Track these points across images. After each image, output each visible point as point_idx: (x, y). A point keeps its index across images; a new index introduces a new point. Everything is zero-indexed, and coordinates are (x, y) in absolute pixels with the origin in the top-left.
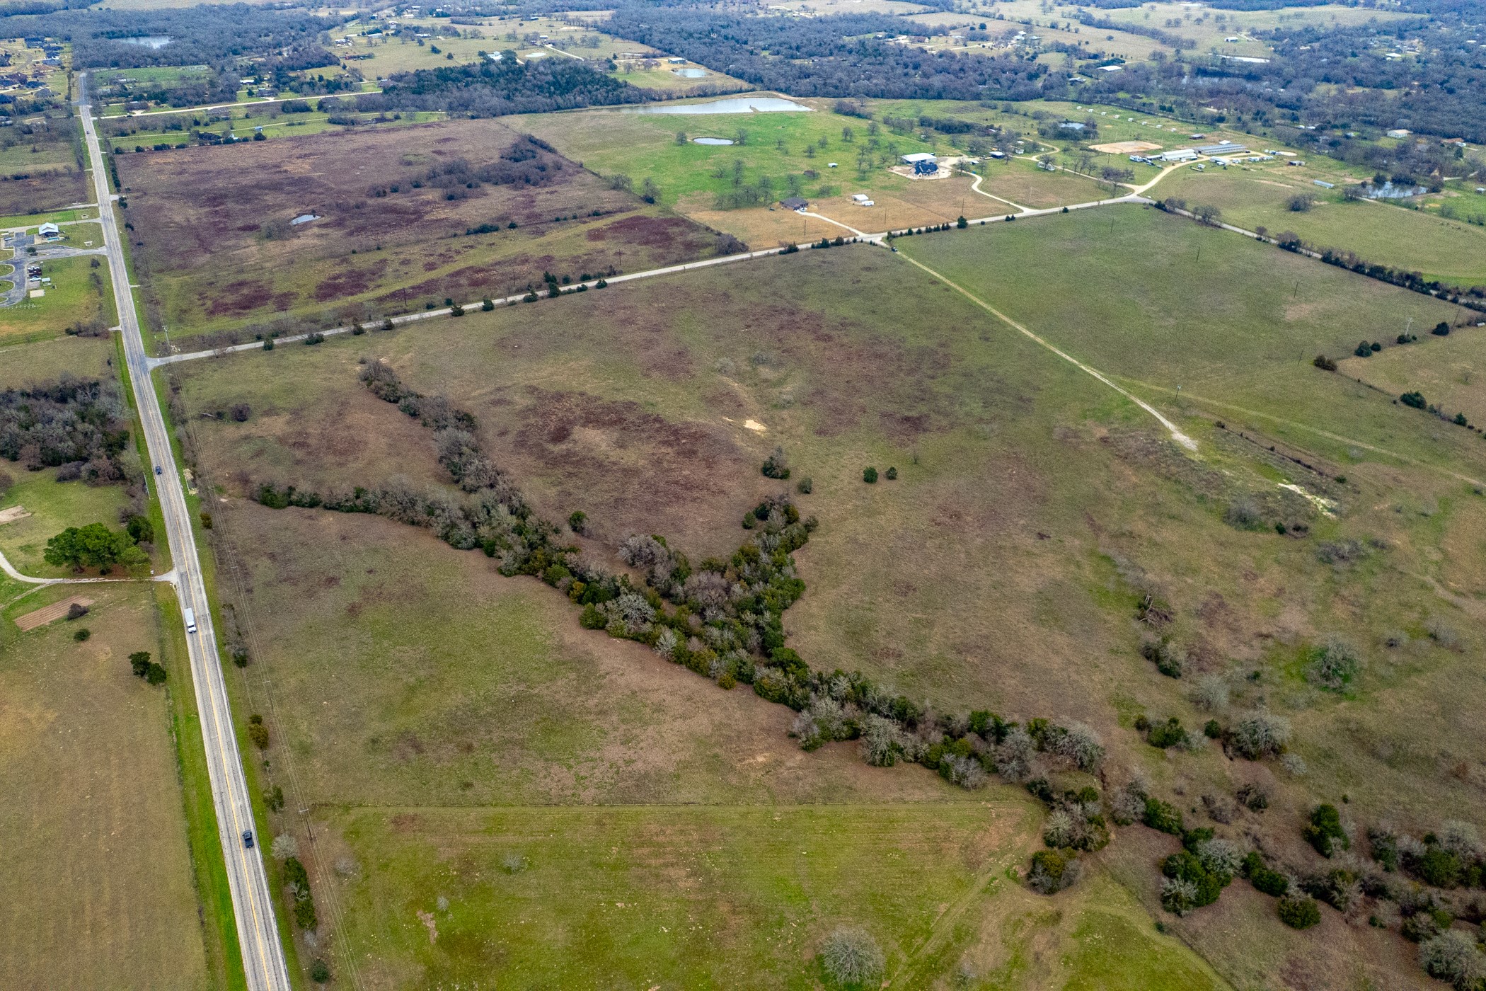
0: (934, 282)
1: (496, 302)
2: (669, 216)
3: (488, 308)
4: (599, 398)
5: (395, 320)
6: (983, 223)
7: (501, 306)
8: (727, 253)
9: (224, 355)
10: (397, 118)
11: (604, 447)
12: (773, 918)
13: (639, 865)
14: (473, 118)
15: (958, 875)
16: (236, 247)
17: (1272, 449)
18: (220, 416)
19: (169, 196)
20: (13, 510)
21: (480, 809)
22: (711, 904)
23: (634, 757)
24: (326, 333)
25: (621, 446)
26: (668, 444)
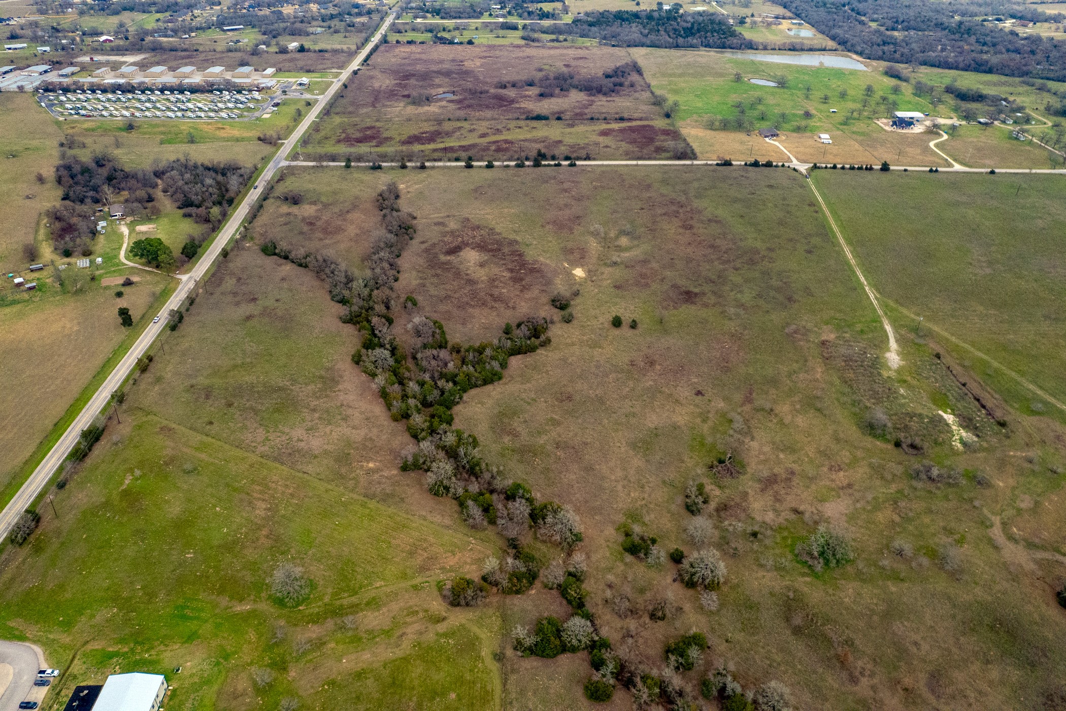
0: (813, 204)
1: (496, 164)
2: (672, 128)
3: (490, 166)
4: (500, 234)
5: (427, 164)
6: (906, 170)
7: (499, 167)
8: (679, 158)
9: (322, 166)
10: (565, 40)
11: (471, 264)
12: (283, 548)
13: (248, 494)
14: (613, 46)
15: (408, 571)
16: (391, 106)
17: (964, 385)
18: (286, 199)
19: (384, 71)
20: (151, 226)
21: (205, 437)
22: (259, 528)
23: (305, 438)
24: (384, 164)
25: (482, 265)
26: (511, 271)
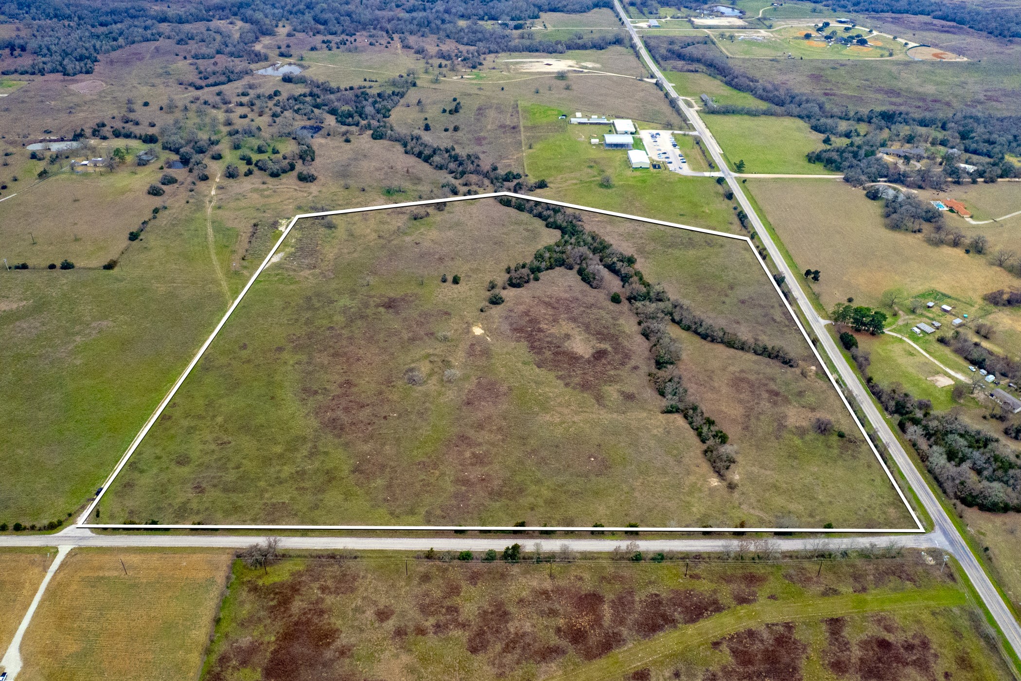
4: (557, 378)
11: (578, 338)
25: (568, 336)
26: (540, 330)
